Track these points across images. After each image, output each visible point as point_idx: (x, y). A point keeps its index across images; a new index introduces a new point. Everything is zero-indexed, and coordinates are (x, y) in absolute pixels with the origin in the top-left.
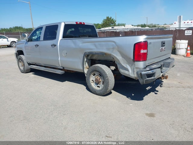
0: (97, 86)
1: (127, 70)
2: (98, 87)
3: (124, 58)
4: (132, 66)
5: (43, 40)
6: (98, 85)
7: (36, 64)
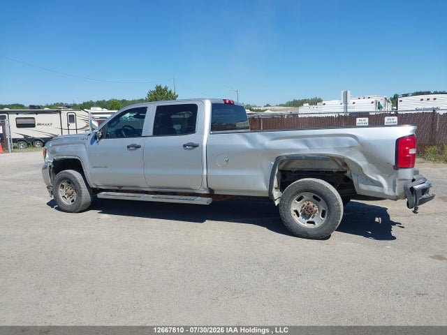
0: (307, 220)
1: (379, 184)
2: (308, 222)
3: (373, 164)
4: (389, 177)
5: (152, 134)
6: (310, 219)
7: (122, 188)
